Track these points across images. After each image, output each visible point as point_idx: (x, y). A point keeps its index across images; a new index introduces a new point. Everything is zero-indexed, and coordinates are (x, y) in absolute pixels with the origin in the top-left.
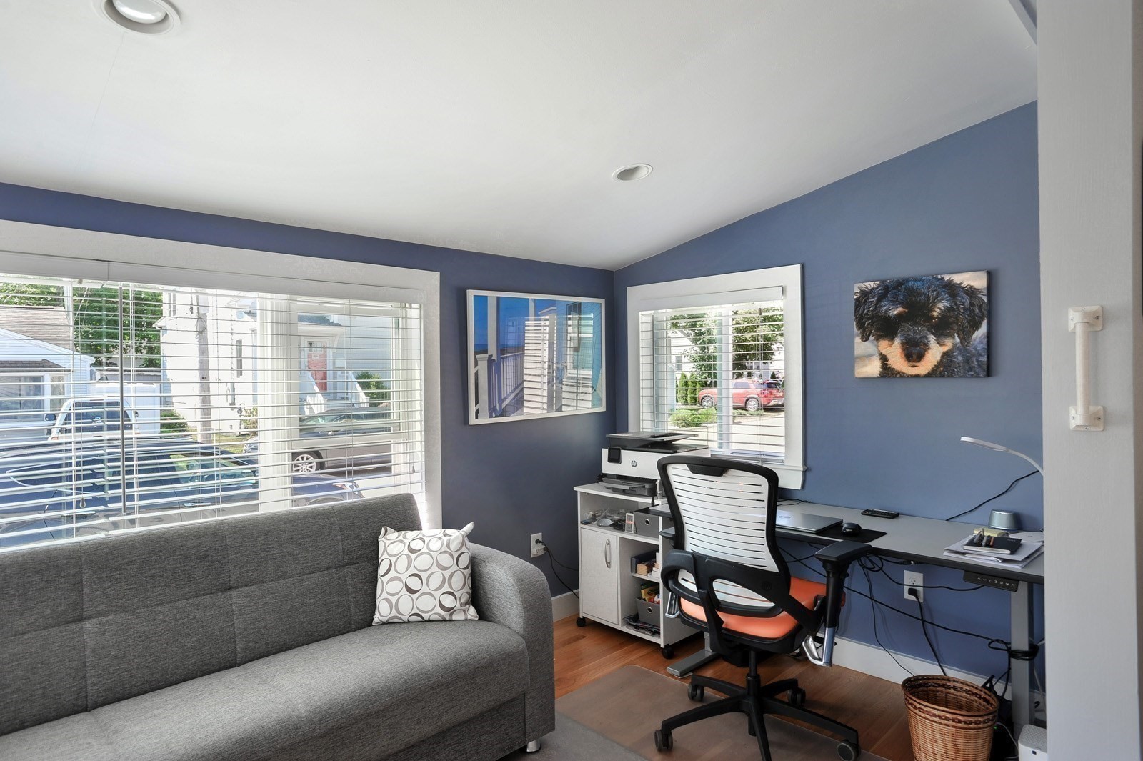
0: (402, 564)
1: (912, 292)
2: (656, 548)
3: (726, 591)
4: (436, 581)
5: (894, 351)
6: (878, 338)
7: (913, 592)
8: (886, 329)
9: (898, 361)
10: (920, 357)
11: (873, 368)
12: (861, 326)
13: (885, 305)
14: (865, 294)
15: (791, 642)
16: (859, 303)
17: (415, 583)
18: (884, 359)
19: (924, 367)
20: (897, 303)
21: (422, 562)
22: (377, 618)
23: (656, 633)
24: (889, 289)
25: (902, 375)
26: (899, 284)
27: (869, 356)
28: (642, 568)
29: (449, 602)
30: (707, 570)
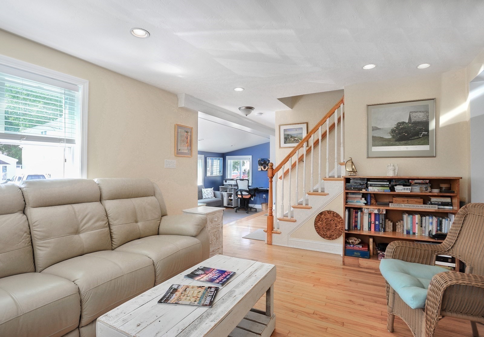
0: (206, 192)
1: (264, 160)
2: (232, 194)
3: (244, 193)
4: (210, 194)
5: (262, 167)
6: (261, 166)
7: (264, 197)
8: (261, 165)
9: (263, 169)
10: (265, 168)
11: (260, 170)
12: (259, 164)
13: (262, 162)
14: (259, 160)
15: (250, 198)
16: (259, 161)
17: (208, 194)
18: (261, 168)
19: (266, 170)
20: (263, 162)
21: (208, 192)
22: (203, 198)
23: (232, 206)
24: (262, 160)
25: (263, 170)
26: (263, 159)
27: (260, 168)
28: (230, 197)
29: (212, 196)
30: (241, 191)
